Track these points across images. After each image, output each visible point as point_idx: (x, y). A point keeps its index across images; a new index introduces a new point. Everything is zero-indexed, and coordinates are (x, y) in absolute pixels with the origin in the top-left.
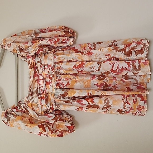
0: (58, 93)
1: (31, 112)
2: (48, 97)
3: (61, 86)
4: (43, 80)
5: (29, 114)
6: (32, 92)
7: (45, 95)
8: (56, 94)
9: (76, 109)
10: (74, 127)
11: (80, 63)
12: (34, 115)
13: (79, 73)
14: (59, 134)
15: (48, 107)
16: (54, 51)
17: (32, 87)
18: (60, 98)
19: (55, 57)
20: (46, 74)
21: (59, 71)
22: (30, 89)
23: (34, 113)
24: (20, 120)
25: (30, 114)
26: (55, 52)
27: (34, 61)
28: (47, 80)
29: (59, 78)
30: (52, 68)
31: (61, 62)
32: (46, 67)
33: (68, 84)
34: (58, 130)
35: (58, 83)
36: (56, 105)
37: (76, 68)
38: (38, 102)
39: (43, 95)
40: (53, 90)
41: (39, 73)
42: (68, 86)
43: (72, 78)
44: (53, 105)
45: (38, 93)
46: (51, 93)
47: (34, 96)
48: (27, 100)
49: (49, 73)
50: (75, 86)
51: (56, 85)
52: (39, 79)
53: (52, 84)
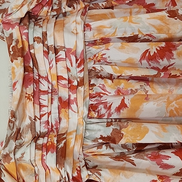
0: (93, 133)
2: (65, 144)
3: (103, 111)
4: (50, 95)
6: (19, 130)
7: (55, 139)
8: (88, 134)
11: (163, 44)
13: (159, 74)
15: (65, 175)
16: (85, 8)
17: (17, 115)
18: (100, 146)
19: (87, 26)
20: (59, 78)
21: (98, 67)
22: (13, 120)
26: (86, 12)
27: (24, 37)
28: (64, 93)
29: (97, 89)
30: (78, 57)
31: (105, 41)
32: (62, 54)
33: (123, 105)
35: (96, 103)
36: (88, 168)
37: (151, 58)
38: (36, 159)
39: (50, 139)
40: (80, 124)
41: (39, 74)
42: (121, 111)
43: (136, 90)
44: (79, 167)
45: (37, 133)
46: (73, 133)
47: (24, 140)
48: (4, 152)
49: (71, 74)
50: (143, 110)
51: (89, 108)
52: (40, 90)
53: (77, 106)
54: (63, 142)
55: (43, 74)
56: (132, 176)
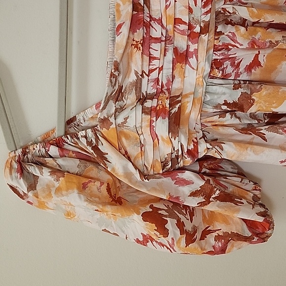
0: (216, 97)
1: (117, 164)
2: (180, 108)
3: (230, 70)
4: (163, 43)
5: (109, 170)
7: (168, 102)
8: (208, 98)
9: (282, 162)
10: (271, 226)
12: (128, 175)
14: (214, 247)
15: (177, 147)
17: (121, 67)
18: (223, 114)
20: (177, 21)
22: (116, 73)
23: (125, 168)
24: (76, 191)
25: (113, 169)
28: (181, 42)
29: (224, 39)
33: (256, 63)
34: (210, 232)
35: (221, 57)
36: (206, 141)
38: (143, 125)
39: (160, 102)
40: (198, 84)
41: (150, 15)
42: (253, 71)
43: (276, 42)
44: (196, 138)
45: (143, 94)
46: (190, 96)
47: (125, 102)
48: (101, 116)
49: (192, 16)
50: (281, 71)
51: (212, 64)
52: (151, 36)
53: (197, 61)
54: (177, 106)
55: (156, 15)
56: (263, 152)
